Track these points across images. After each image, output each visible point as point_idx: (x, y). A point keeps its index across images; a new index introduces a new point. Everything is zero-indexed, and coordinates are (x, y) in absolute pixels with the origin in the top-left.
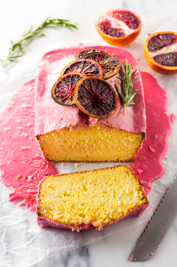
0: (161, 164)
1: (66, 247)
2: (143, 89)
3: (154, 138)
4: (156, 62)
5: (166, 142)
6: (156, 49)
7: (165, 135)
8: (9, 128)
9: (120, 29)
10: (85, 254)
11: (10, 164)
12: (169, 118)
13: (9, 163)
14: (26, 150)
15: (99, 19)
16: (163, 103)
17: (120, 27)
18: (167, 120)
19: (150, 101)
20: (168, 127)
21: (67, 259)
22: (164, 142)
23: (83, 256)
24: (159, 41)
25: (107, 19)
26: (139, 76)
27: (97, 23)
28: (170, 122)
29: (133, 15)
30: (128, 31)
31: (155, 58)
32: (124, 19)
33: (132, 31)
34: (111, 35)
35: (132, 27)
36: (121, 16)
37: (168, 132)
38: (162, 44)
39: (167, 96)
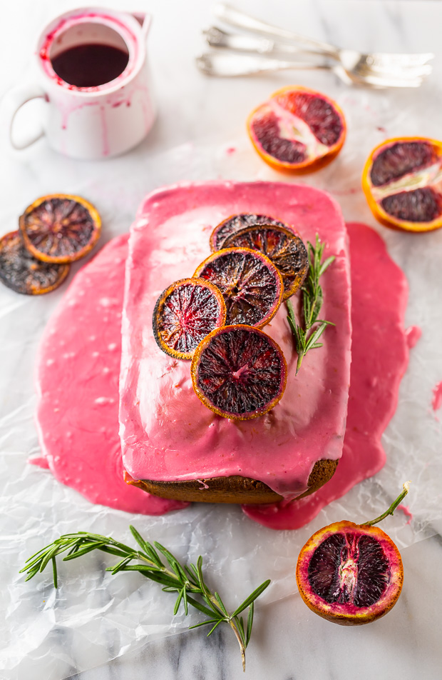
0: (380, 446)
1: (175, 627)
2: (349, 290)
3: (368, 384)
4: (386, 211)
5: (394, 395)
6: (387, 181)
7: (393, 378)
8: (72, 354)
9: (298, 143)
10: (215, 643)
11: (72, 437)
12: (405, 339)
13: (69, 434)
14: (105, 405)
15: (258, 110)
16: (395, 302)
17: (298, 138)
18: (399, 344)
19: (368, 296)
20: (401, 359)
21: (180, 652)
22: (390, 395)
23: (211, 646)
24: (396, 159)
25: (272, 114)
26: (344, 258)
27: (251, 122)
28: (406, 348)
29: (331, 108)
30: (315, 149)
31: (385, 203)
32: (311, 116)
33: (324, 150)
34: (277, 157)
35: (325, 140)
36: (304, 108)
37: (400, 371)
38: (401, 168)
39: (404, 283)
